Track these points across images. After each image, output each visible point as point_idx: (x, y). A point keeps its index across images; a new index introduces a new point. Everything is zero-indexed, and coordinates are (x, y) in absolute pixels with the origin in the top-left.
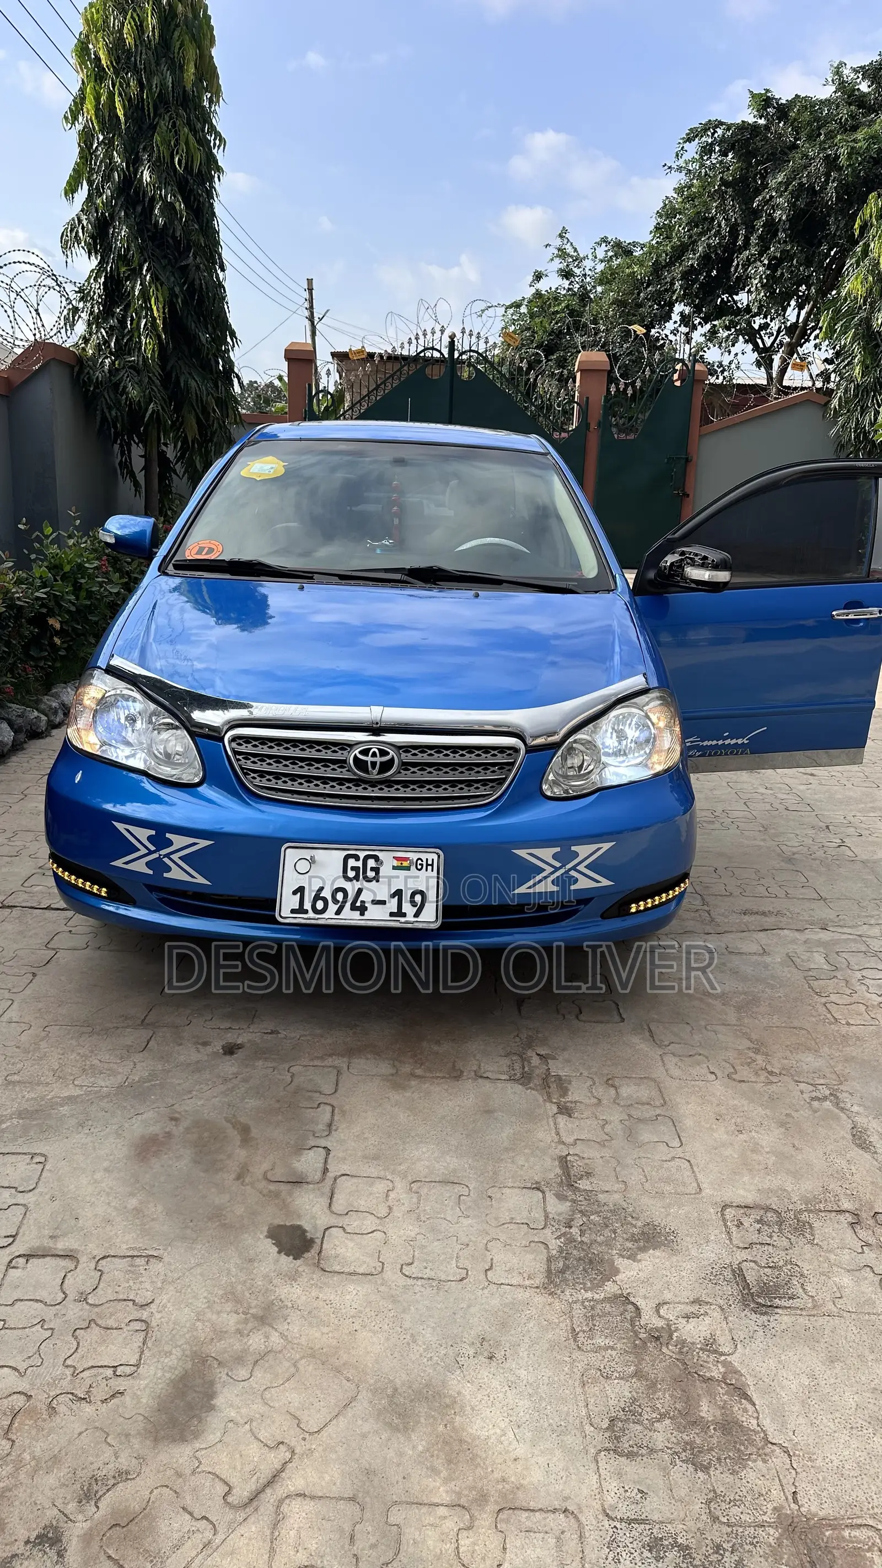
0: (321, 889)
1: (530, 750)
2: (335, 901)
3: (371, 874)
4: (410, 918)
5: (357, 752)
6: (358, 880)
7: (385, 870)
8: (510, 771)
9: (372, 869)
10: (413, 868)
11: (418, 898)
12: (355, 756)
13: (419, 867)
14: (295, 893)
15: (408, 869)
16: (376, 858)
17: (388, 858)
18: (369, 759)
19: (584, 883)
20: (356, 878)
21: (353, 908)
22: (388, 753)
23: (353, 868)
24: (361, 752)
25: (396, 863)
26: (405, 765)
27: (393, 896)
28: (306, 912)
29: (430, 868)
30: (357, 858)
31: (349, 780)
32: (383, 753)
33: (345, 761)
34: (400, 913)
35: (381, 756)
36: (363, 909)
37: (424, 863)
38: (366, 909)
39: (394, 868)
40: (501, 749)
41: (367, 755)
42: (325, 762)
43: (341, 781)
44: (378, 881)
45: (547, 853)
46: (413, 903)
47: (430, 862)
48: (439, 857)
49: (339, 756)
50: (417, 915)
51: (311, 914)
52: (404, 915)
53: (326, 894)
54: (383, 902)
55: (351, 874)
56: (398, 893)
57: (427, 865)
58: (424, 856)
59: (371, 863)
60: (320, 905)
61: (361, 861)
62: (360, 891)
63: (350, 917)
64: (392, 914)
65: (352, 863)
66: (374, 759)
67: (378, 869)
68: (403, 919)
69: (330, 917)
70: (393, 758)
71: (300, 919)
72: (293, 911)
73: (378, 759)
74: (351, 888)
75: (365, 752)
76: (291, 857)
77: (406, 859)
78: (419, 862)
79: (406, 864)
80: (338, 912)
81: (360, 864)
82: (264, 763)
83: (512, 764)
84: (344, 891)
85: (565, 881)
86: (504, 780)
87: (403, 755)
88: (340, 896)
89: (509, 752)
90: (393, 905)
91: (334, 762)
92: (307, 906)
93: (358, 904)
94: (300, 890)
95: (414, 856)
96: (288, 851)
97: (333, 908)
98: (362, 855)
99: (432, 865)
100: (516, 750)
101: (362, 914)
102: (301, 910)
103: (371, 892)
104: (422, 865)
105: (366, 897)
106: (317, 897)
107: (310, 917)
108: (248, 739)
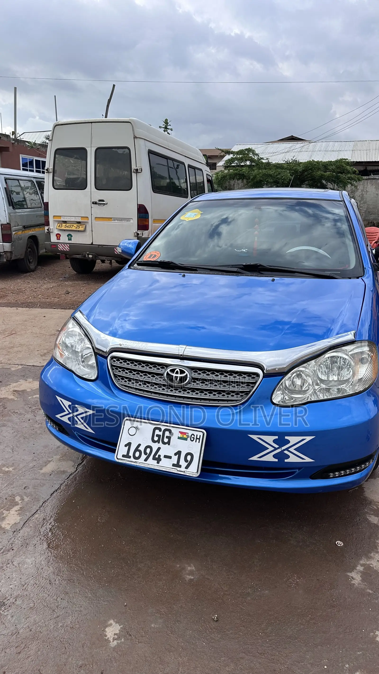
0: (139, 445)
1: (265, 376)
2: (145, 453)
3: (166, 440)
4: (183, 469)
5: (169, 370)
6: (159, 443)
7: (174, 439)
8: (253, 387)
9: (167, 437)
10: (189, 439)
11: (189, 458)
12: (168, 373)
13: (192, 439)
14: (126, 446)
15: (186, 439)
16: (170, 431)
17: (176, 432)
18: (174, 375)
19: (293, 459)
20: (158, 441)
21: (154, 458)
22: (185, 372)
23: (157, 435)
24: (171, 371)
25: (180, 435)
26: (194, 380)
27: (175, 454)
28: (130, 457)
29: (198, 440)
30: (160, 430)
31: (164, 385)
32: (182, 372)
33: (162, 375)
34: (178, 465)
35: (180, 374)
36: (158, 460)
37: (195, 437)
38: (160, 460)
39: (179, 438)
40: (249, 374)
41: (174, 372)
42: (153, 374)
43: (160, 385)
44: (169, 444)
45: (270, 439)
46: (186, 460)
47: (198, 437)
48: (204, 434)
49: (159, 372)
50: (187, 467)
51: (132, 459)
52: (180, 466)
53: (142, 448)
54: (170, 457)
55: (156, 439)
56: (179, 453)
57: (197, 438)
58: (195, 433)
59: (167, 434)
60: (137, 454)
61: (162, 433)
62: (159, 449)
63: (151, 464)
64: (174, 465)
65: (157, 432)
66: (177, 375)
67: (170, 437)
68: (179, 469)
69: (141, 463)
70: (187, 375)
71: (126, 461)
72: (123, 456)
73: (179, 375)
74: (155, 447)
75: (173, 371)
76: (127, 424)
77: (185, 433)
78: (193, 436)
79: (185, 436)
80: (146, 460)
81: (161, 433)
82: (124, 372)
83: (255, 383)
84: (151, 447)
85: (281, 456)
86: (250, 392)
87: (194, 373)
88: (148, 450)
89: (253, 376)
90: (175, 459)
91: (158, 374)
92: (131, 454)
93: (157, 457)
94: (129, 445)
95: (190, 433)
96: (127, 422)
97: (144, 457)
98: (163, 428)
99: (199, 439)
100: (258, 375)
101: (158, 463)
102: (127, 456)
103: (165, 450)
104: (194, 438)
105: (161, 453)
106: (137, 450)
107: (131, 461)
108: (118, 359)
